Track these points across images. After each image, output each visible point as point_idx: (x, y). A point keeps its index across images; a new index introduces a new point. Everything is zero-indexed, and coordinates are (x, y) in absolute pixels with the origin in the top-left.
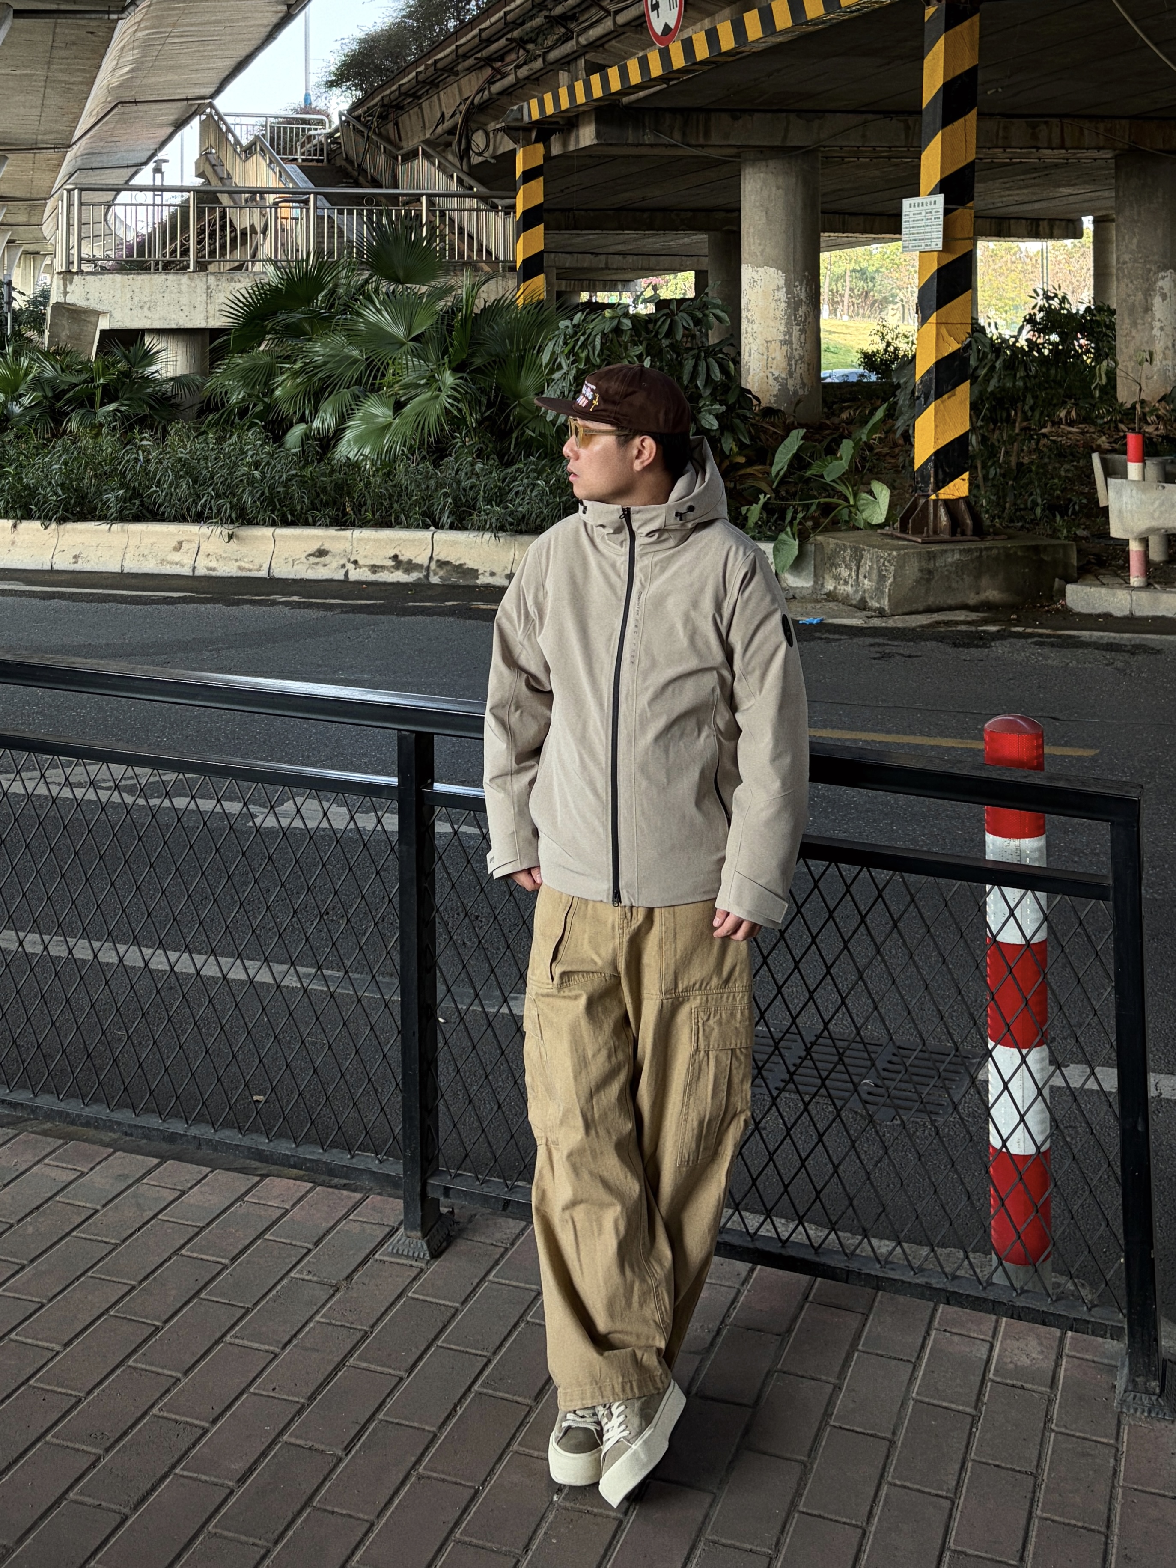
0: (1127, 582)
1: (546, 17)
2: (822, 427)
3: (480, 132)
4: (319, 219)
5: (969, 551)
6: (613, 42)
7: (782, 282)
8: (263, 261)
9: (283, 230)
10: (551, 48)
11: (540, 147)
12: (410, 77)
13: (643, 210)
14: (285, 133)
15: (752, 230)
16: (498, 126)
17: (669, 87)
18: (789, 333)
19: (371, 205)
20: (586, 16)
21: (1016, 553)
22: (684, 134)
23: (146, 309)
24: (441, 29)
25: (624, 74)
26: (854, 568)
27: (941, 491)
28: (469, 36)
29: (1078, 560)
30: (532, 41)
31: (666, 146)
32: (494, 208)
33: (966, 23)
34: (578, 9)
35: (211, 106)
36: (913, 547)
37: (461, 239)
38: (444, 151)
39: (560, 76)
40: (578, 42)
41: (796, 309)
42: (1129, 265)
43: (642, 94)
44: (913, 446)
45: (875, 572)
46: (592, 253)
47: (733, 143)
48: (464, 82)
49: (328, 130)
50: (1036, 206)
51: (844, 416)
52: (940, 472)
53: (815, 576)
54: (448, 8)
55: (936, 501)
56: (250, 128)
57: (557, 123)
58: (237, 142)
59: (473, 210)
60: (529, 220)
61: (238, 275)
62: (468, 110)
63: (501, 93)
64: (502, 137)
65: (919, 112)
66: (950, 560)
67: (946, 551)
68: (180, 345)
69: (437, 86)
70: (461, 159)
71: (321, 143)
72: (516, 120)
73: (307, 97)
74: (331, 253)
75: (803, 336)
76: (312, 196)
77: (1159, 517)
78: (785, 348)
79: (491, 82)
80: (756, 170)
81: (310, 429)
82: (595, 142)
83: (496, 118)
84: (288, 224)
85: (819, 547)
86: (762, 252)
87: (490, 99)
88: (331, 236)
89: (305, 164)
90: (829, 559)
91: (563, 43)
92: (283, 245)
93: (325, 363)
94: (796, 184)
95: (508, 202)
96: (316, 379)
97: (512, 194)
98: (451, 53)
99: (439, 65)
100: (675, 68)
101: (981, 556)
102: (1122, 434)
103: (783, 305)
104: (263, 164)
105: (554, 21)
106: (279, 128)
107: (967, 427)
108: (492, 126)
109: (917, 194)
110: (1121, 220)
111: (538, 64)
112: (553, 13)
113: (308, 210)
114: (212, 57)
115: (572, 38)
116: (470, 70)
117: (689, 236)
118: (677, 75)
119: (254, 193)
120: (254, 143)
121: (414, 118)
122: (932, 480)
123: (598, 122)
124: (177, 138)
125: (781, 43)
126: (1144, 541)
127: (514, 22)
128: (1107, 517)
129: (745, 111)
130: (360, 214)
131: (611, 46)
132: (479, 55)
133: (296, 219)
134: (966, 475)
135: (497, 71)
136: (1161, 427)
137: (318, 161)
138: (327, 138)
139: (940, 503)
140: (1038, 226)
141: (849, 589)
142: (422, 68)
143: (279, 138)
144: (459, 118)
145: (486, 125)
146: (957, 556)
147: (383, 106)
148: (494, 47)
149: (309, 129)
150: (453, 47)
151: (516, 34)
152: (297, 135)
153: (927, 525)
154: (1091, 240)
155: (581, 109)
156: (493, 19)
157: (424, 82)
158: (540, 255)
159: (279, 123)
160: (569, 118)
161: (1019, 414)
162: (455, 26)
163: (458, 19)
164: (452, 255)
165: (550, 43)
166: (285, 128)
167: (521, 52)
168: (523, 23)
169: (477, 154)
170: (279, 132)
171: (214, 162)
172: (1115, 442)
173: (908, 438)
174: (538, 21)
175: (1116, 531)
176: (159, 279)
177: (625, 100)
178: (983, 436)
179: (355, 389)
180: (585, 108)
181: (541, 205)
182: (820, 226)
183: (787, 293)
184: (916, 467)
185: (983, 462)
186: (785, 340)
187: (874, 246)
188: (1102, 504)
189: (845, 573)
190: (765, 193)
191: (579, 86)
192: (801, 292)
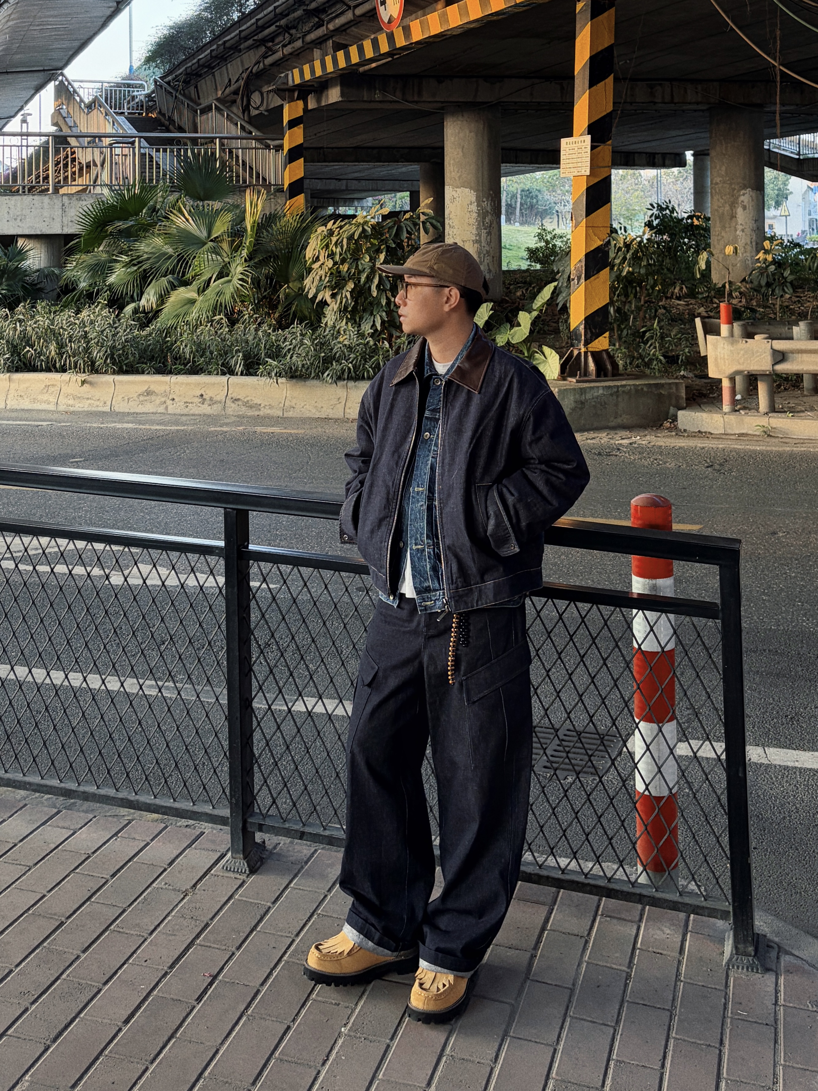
0: (721, 408)
1: (304, 10)
2: (503, 301)
3: (257, 93)
4: (143, 156)
5: (609, 387)
6: (353, 28)
7: (474, 199)
8: (101, 185)
9: (116, 163)
10: (309, 32)
11: (300, 103)
12: (206, 53)
13: (373, 148)
14: (116, 94)
15: (452, 162)
16: (270, 89)
17: (393, 59)
18: (479, 235)
19: (178, 145)
20: (333, 10)
21: (642, 389)
22: (403, 94)
23: (18, 221)
24: (228, 19)
25: (361, 50)
27: (589, 346)
28: (249, 24)
29: (686, 394)
30: (295, 27)
31: (391, 102)
32: (268, 147)
33: (606, 14)
34: (327, 5)
35: (62, 74)
36: (570, 385)
37: (244, 169)
38: (231, 106)
39: (315, 53)
40: (327, 28)
41: (484, 218)
42: (720, 185)
43: (374, 65)
44: (569, 315)
46: (336, 179)
47: (438, 99)
48: (245, 56)
49: (146, 92)
50: (654, 144)
51: (519, 294)
52: (589, 332)
54: (233, 5)
55: (586, 353)
56: (91, 91)
57: (313, 86)
58: (82, 101)
59: (252, 149)
60: (294, 155)
61: (84, 196)
62: (248, 76)
63: (272, 65)
64: (273, 97)
65: (573, 78)
66: (596, 394)
67: (591, 388)
68: (43, 246)
69: (226, 60)
70: (244, 112)
71: (141, 101)
72: (284, 83)
73: (131, 67)
74: (151, 180)
75: (489, 237)
76: (137, 139)
77: (743, 363)
78: (476, 245)
79: (265, 57)
80: (455, 119)
81: (139, 307)
82: (340, 99)
83: (269, 83)
84: (120, 160)
86: (459, 177)
87: (264, 69)
88: (151, 168)
89: (130, 116)
91: (317, 29)
92: (116, 174)
93: (148, 259)
94: (484, 128)
95: (277, 142)
96: (141, 270)
97: (280, 137)
98: (236, 36)
99: (228, 45)
100: (398, 46)
101: (618, 391)
102: (715, 305)
103: (475, 215)
104: (101, 117)
105: (310, 14)
106: (111, 90)
107: (608, 301)
108: (265, 89)
109: (570, 135)
110: (713, 153)
111: (299, 44)
112: (309, 8)
113: (134, 148)
114: (62, 40)
115: (323, 25)
116: (249, 48)
117: (406, 166)
118: (399, 51)
119: (95, 137)
120: (94, 101)
121: (209, 83)
122: (583, 338)
123: (341, 86)
124: (37, 97)
125: (473, 29)
126: (732, 379)
127: (281, 14)
128: (707, 364)
129: (446, 77)
130: (172, 151)
131: (352, 31)
132: (256, 38)
133: (126, 155)
134: (607, 334)
135: (269, 49)
136: (744, 300)
137: (139, 114)
138: (146, 97)
139: (589, 354)
140: (654, 158)
142: (215, 47)
143: (111, 97)
144: (242, 83)
145: (261, 87)
146: (601, 391)
147: (187, 74)
148: (267, 32)
149: (133, 91)
150: (237, 32)
151: (283, 22)
152: (124, 96)
153: (580, 370)
154: (692, 167)
155: (330, 76)
156: (265, 12)
157: (216, 57)
158: (301, 180)
159: (111, 87)
160: (321, 82)
161: (644, 290)
162: (238, 17)
163: (240, 11)
164: (238, 181)
165: (307, 29)
166: (115, 91)
167: (287, 35)
168: (287, 15)
169: (254, 108)
170: (111, 94)
171: (65, 115)
172: (711, 311)
173: (565, 309)
174: (299, 13)
175: (713, 373)
176: (28, 199)
177: (361, 69)
178: (618, 307)
179: (170, 277)
180: (334, 75)
181: (302, 144)
182: (500, 159)
183: (478, 206)
184: (572, 329)
185: (619, 326)
186: (477, 240)
187: (538, 173)
188: (702, 354)
190: (461, 135)
191: (328, 59)
192: (487, 205)
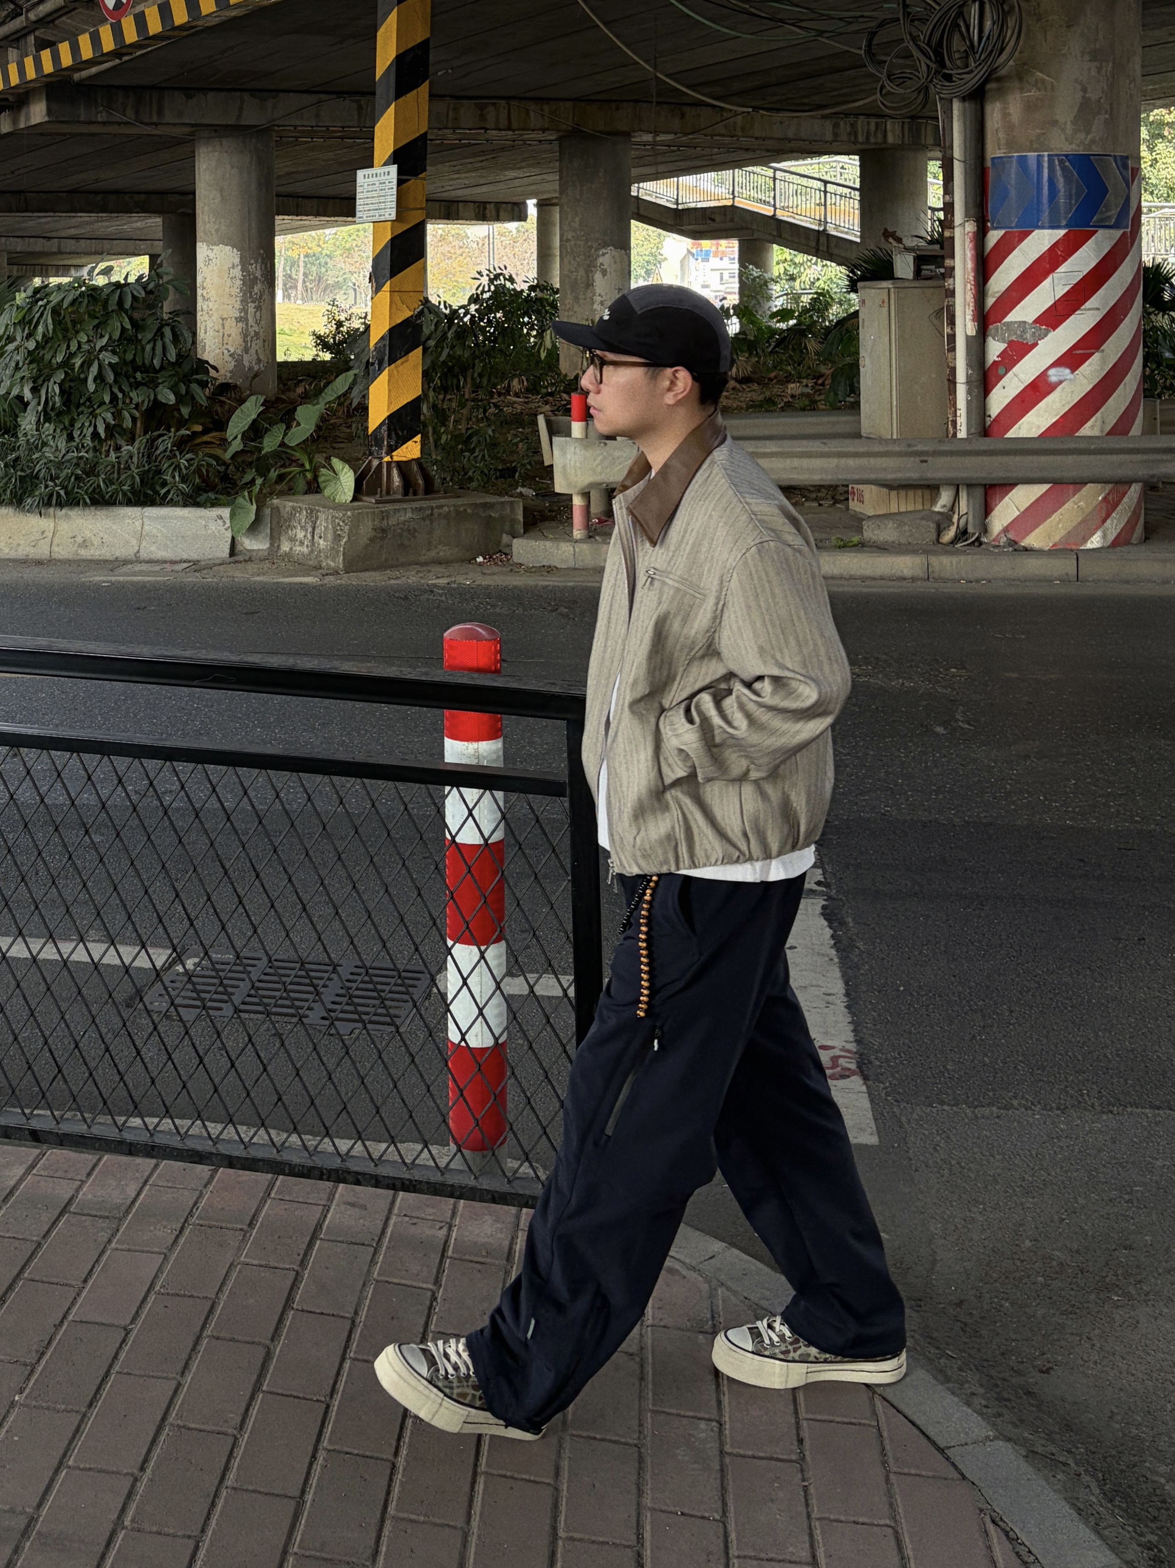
0: (570, 535)
2: (278, 400)
5: (421, 509)
6: (63, 19)
7: (237, 261)
10: (2, 24)
13: (96, 192)
15: (206, 210)
17: (121, 61)
18: (244, 310)
21: (465, 511)
22: (137, 113)
25: (75, 49)
26: (310, 529)
27: (394, 454)
29: (524, 517)
31: (119, 124)
36: (366, 507)
39: (9, 54)
40: (27, 18)
41: (251, 288)
42: (572, 243)
43: (94, 70)
44: (367, 412)
45: (331, 531)
46: (44, 237)
47: (187, 121)
50: (483, 189)
51: (299, 390)
52: (393, 436)
53: (272, 538)
55: (389, 463)
57: (7, 99)
66: (402, 519)
67: (396, 511)
75: (258, 314)
77: (601, 472)
78: (240, 325)
80: (209, 147)
82: (47, 119)
85: (276, 510)
86: (217, 231)
90: (285, 521)
91: (12, 18)
94: (250, 163)
100: (127, 43)
101: (432, 514)
103: (238, 283)
107: (419, 393)
109: (371, 166)
110: (563, 203)
115: (22, 14)
117: (143, 219)
118: (130, 50)
122: (386, 442)
123: (48, 101)
126: (586, 495)
128: (552, 475)
129: (199, 89)
131: (61, 23)
134: (418, 438)
139: (393, 464)
140: (484, 208)
141: (305, 550)
146: (409, 514)
153: (381, 486)
154: (535, 222)
155: (31, 85)
160: (19, 94)
161: (469, 381)
172: (558, 408)
173: (362, 406)
175: (560, 486)
177: (77, 76)
178: (433, 402)
180: (37, 84)
182: (274, 208)
183: (242, 270)
184: (370, 431)
185: (433, 427)
186: (241, 317)
188: (547, 463)
189: (300, 534)
190: (220, 172)
191: (29, 62)
192: (254, 269)
